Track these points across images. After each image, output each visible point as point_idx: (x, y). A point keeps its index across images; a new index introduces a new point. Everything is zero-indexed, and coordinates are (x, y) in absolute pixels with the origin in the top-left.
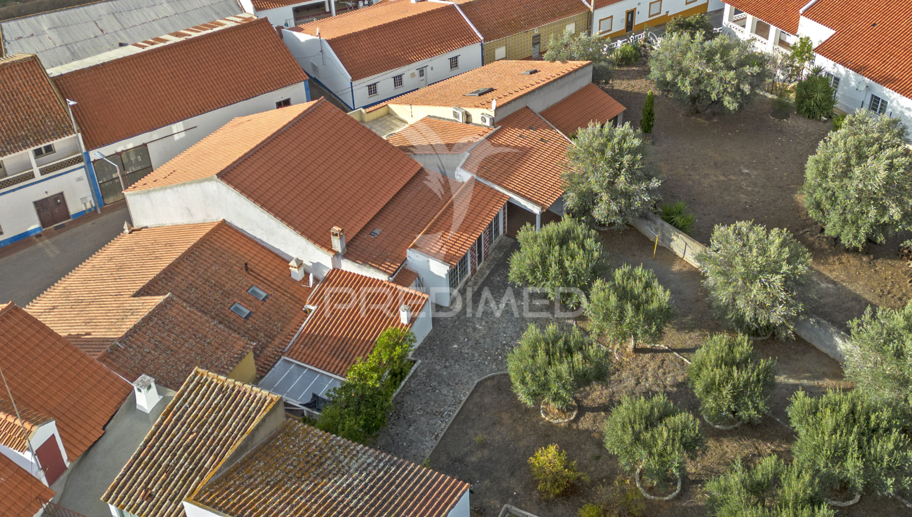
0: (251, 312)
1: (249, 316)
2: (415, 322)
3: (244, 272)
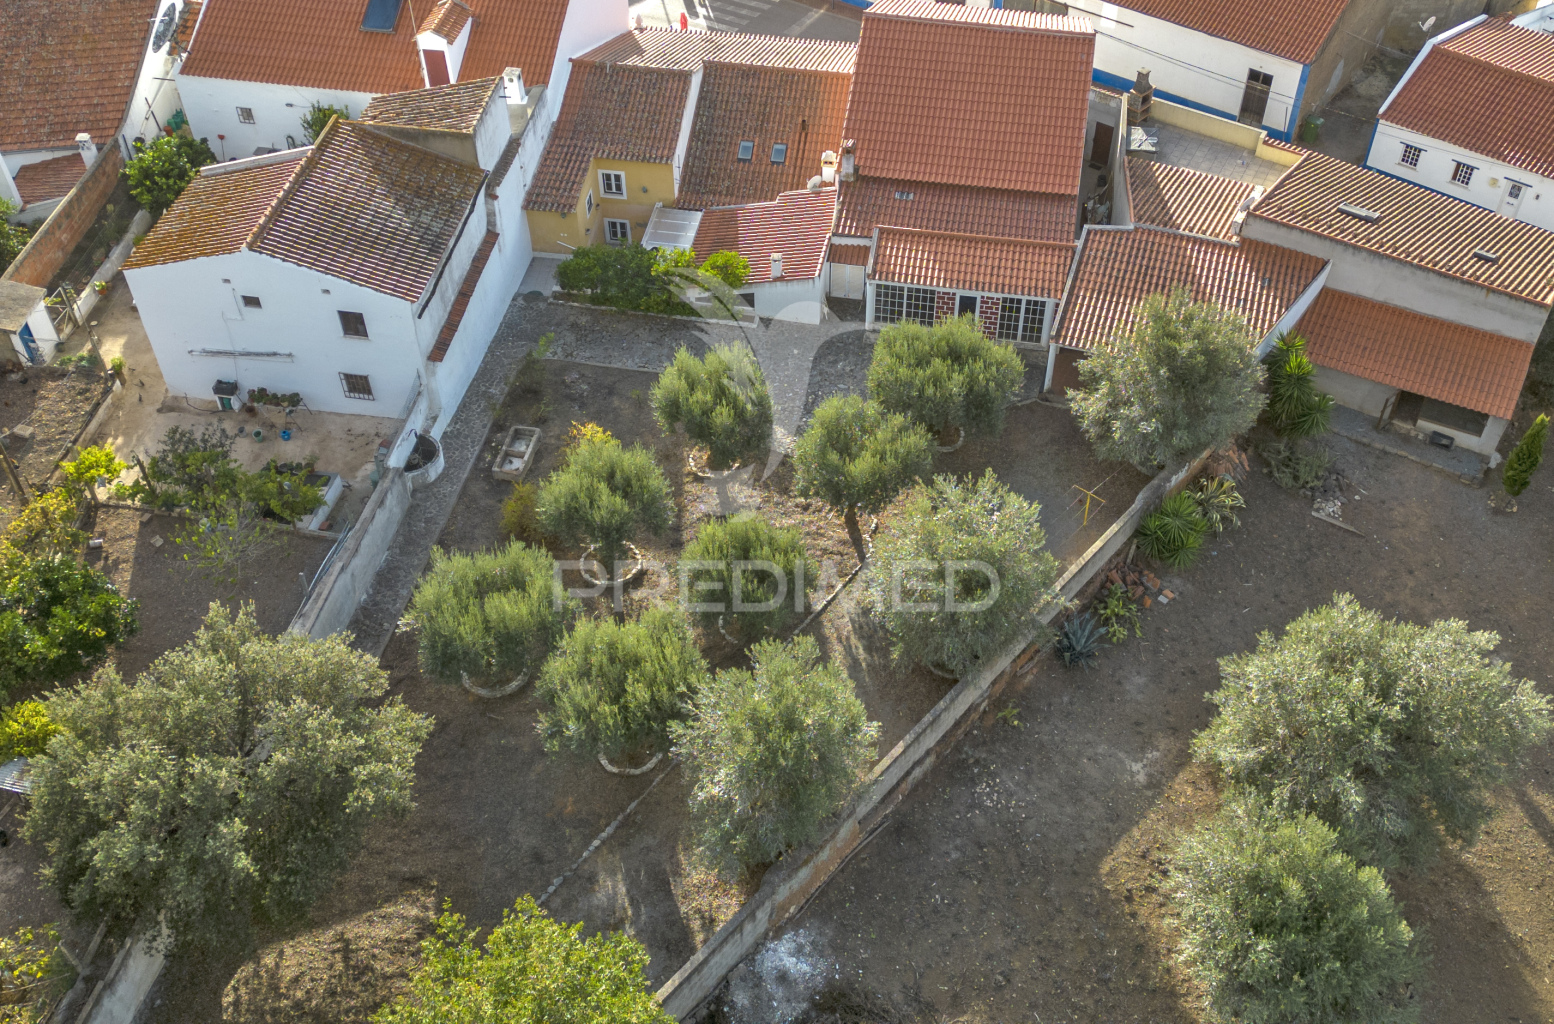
0: (750, 160)
1: (744, 161)
2: (778, 283)
3: (799, 127)
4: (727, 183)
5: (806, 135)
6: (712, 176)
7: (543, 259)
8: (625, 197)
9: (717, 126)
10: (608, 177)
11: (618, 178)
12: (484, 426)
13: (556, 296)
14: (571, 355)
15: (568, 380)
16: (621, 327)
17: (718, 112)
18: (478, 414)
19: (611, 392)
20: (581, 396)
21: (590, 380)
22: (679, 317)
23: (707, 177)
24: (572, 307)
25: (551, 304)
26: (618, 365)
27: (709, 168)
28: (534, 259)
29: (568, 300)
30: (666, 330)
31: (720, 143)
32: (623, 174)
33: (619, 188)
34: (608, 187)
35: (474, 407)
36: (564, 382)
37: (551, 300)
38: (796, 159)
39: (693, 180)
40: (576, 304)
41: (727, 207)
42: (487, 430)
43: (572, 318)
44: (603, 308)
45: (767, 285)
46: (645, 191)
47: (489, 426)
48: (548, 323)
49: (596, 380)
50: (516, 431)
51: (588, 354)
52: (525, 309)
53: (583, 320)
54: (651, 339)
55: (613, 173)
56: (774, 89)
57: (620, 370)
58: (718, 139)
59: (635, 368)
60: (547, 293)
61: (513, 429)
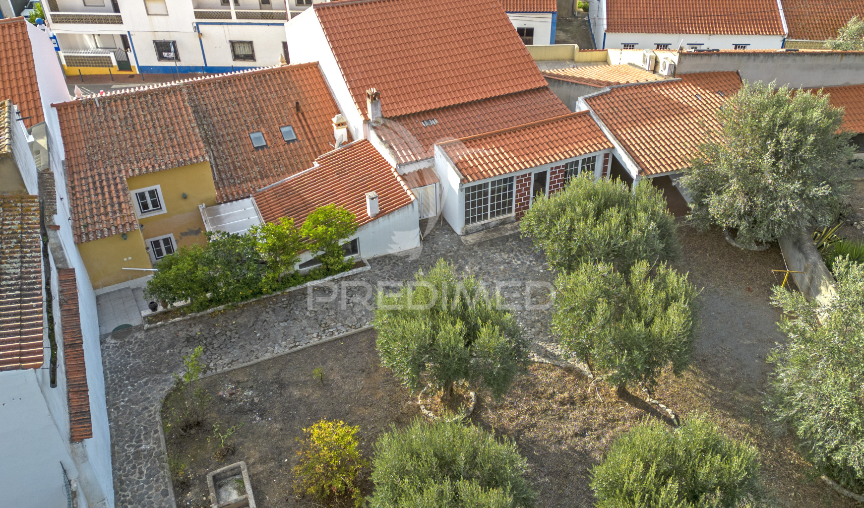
0: (266, 146)
1: (262, 147)
2: (381, 219)
3: (294, 111)
4: (256, 169)
5: (303, 114)
6: (240, 168)
7: (108, 294)
8: (164, 210)
9: (221, 129)
10: (142, 196)
11: (153, 193)
12: (165, 493)
13: (149, 320)
14: (208, 368)
15: (225, 394)
16: (241, 320)
17: (215, 119)
18: (147, 482)
19: (282, 385)
20: (252, 403)
21: (250, 384)
22: (293, 289)
23: (235, 169)
24: (175, 324)
25: (148, 330)
26: (268, 356)
27: (233, 162)
28: (98, 298)
29: (166, 319)
30: (289, 304)
31: (231, 141)
32: (158, 187)
33: (156, 204)
34: (145, 207)
35: (136, 477)
36: (222, 399)
37: (147, 326)
38: (306, 133)
39: (223, 176)
40: (177, 319)
41: (268, 186)
42: (171, 496)
43: (182, 334)
44: (210, 311)
45: (370, 224)
46: (185, 197)
47: (170, 489)
48: (158, 349)
49: (255, 381)
50: (215, 478)
51: (226, 361)
52: (122, 346)
53: (196, 330)
54: (280, 318)
55: (146, 190)
56: (254, 89)
57: (275, 360)
58: (228, 138)
59: (287, 351)
60: (135, 322)
61: (209, 478)
